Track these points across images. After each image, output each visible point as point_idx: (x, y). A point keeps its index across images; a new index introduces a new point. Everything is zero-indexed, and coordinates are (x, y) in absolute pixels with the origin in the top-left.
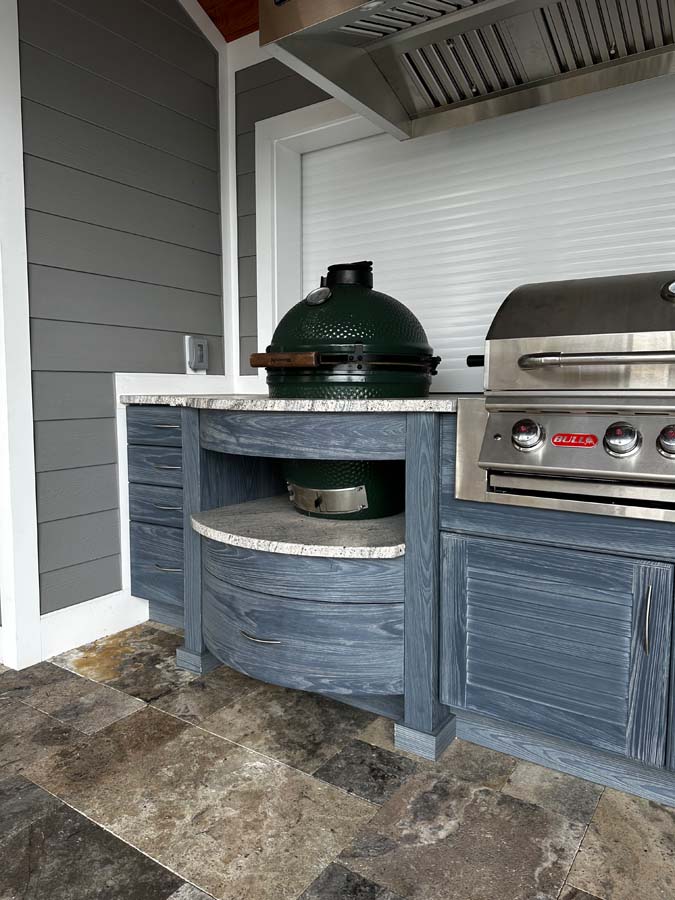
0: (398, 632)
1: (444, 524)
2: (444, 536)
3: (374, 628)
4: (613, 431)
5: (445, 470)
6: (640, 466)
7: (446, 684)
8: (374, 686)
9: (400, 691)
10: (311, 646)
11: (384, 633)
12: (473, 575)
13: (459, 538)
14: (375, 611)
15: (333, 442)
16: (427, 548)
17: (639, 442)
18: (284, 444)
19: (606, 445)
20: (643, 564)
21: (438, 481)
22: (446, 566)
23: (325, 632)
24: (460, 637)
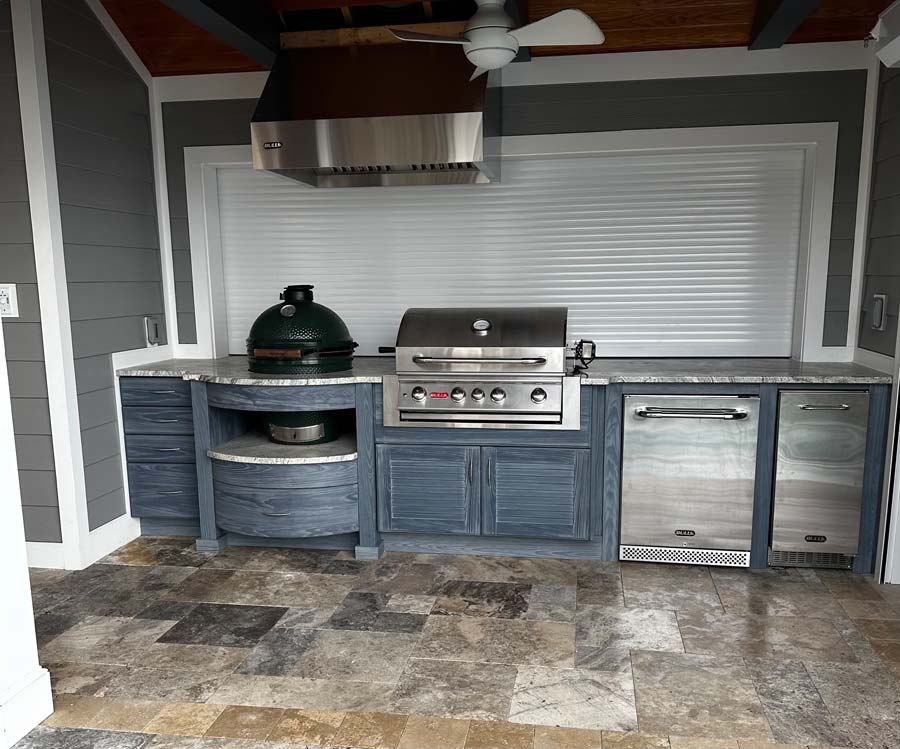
0: (355, 499)
1: (377, 440)
2: (378, 446)
3: (343, 498)
4: (455, 391)
5: (378, 413)
6: (466, 405)
7: (381, 521)
8: (344, 529)
9: (357, 530)
10: (309, 513)
11: (348, 500)
12: (393, 464)
13: (386, 446)
14: (342, 489)
15: (316, 401)
16: (370, 453)
17: (465, 395)
18: (287, 404)
19: (452, 397)
20: (468, 448)
21: (374, 418)
22: (380, 462)
23: (316, 504)
24: (388, 495)
